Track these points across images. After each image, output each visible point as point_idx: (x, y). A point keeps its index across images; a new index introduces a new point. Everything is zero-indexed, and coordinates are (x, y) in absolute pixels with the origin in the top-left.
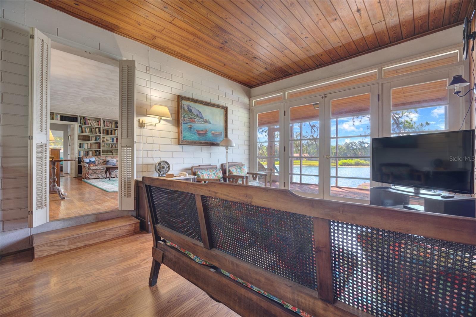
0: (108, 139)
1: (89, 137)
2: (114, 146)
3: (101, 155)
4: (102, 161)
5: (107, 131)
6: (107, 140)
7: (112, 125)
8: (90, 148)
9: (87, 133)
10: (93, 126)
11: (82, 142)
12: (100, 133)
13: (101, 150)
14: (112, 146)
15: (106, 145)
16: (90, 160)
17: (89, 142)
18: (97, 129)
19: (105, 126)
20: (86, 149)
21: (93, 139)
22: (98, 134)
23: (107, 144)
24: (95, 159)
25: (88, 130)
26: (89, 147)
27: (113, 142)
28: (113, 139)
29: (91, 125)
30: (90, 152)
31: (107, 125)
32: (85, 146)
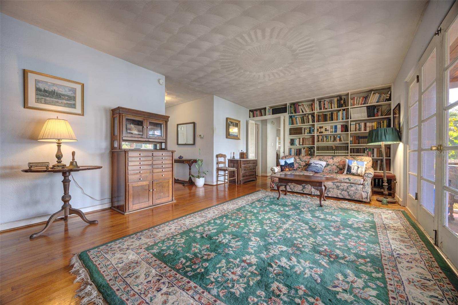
0: (328, 128)
1: (301, 129)
2: (338, 139)
3: (316, 154)
4: (304, 164)
5: (325, 116)
6: (326, 130)
7: (333, 105)
8: (302, 145)
9: (299, 125)
10: (305, 113)
11: (293, 137)
12: (313, 121)
13: (315, 146)
14: (335, 139)
15: (325, 139)
16: (286, 162)
17: (301, 136)
18: (310, 117)
19: (320, 109)
20: (298, 145)
21: (306, 131)
22: (311, 123)
23: (326, 137)
24: (295, 160)
25: (299, 120)
26: (301, 143)
27: (336, 131)
28: (336, 127)
29: (303, 112)
30: (302, 150)
31: (324, 107)
32: (297, 142)
